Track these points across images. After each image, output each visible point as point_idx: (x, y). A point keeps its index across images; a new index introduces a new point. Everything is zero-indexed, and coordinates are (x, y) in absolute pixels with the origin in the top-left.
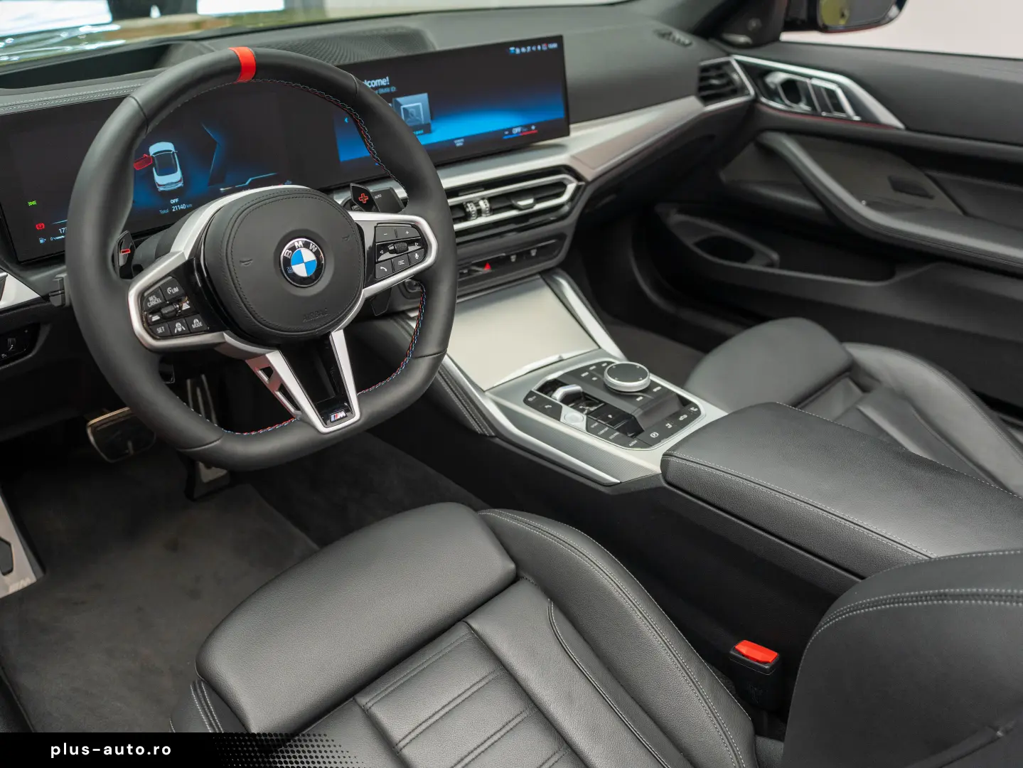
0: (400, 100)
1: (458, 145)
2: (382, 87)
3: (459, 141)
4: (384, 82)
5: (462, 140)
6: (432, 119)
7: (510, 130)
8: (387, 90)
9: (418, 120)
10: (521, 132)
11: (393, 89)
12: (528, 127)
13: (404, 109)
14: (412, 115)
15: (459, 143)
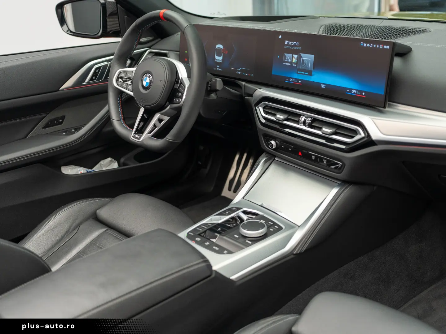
0: (302, 54)
1: (322, 87)
2: (296, 46)
3: (323, 85)
4: (297, 44)
5: (325, 85)
6: (314, 68)
7: (351, 90)
8: (297, 48)
9: (307, 67)
10: (356, 93)
11: (300, 48)
12: (361, 92)
13: (303, 59)
14: (305, 63)
15: (323, 86)
